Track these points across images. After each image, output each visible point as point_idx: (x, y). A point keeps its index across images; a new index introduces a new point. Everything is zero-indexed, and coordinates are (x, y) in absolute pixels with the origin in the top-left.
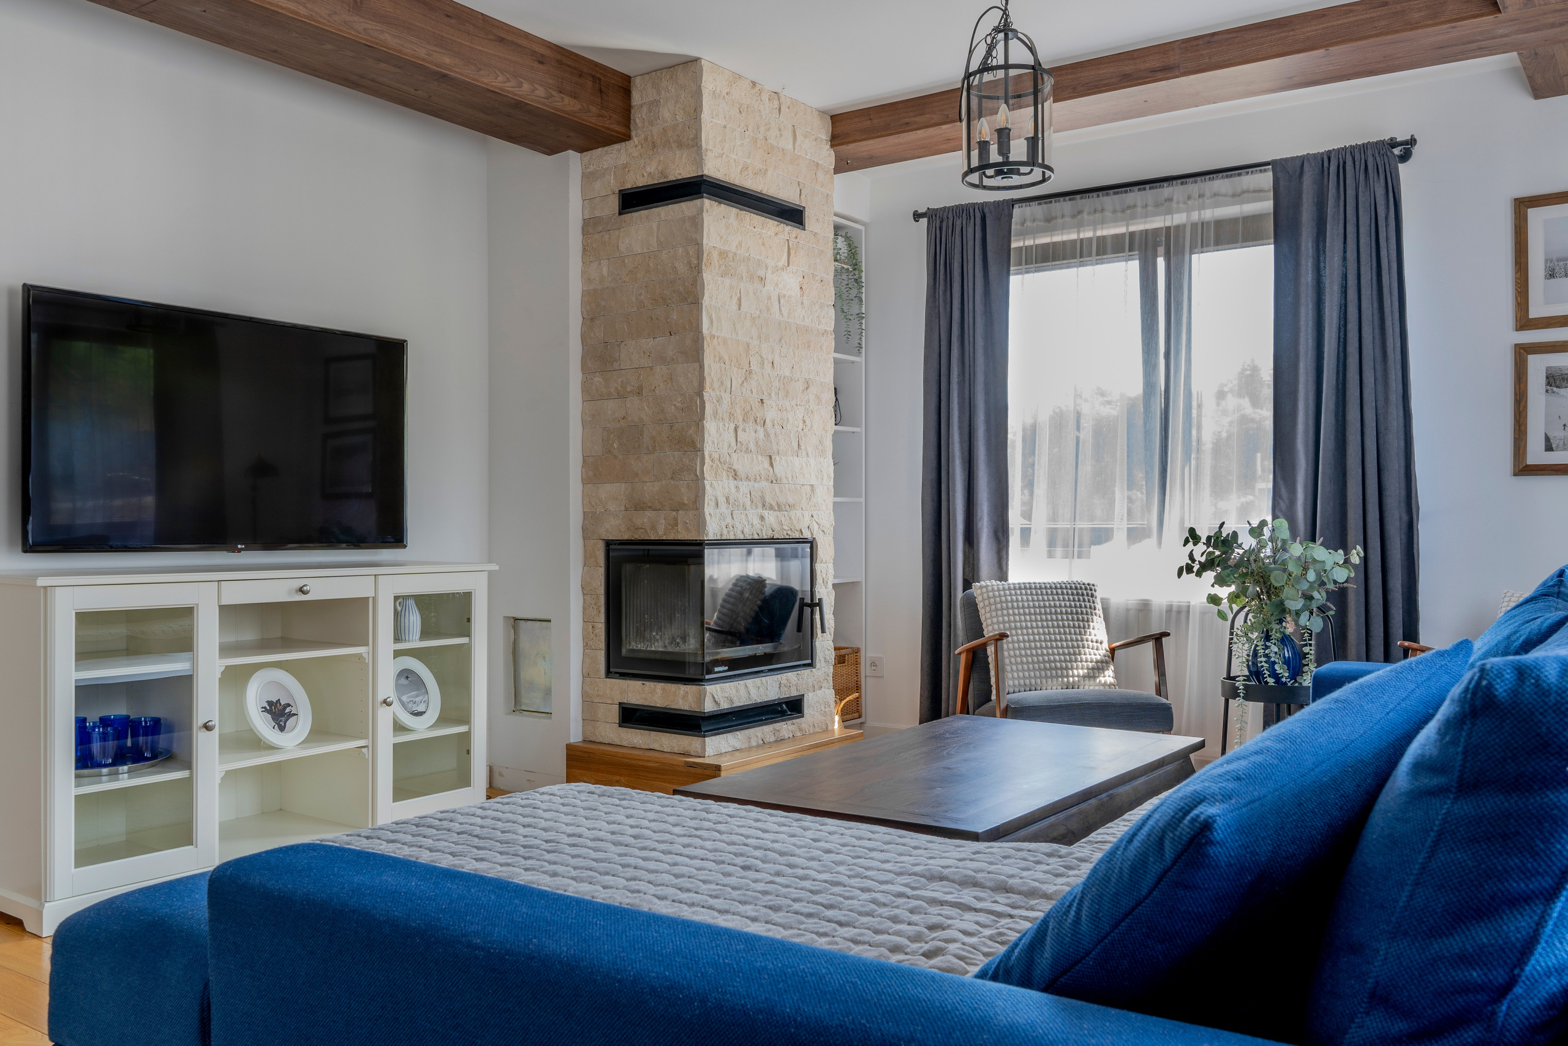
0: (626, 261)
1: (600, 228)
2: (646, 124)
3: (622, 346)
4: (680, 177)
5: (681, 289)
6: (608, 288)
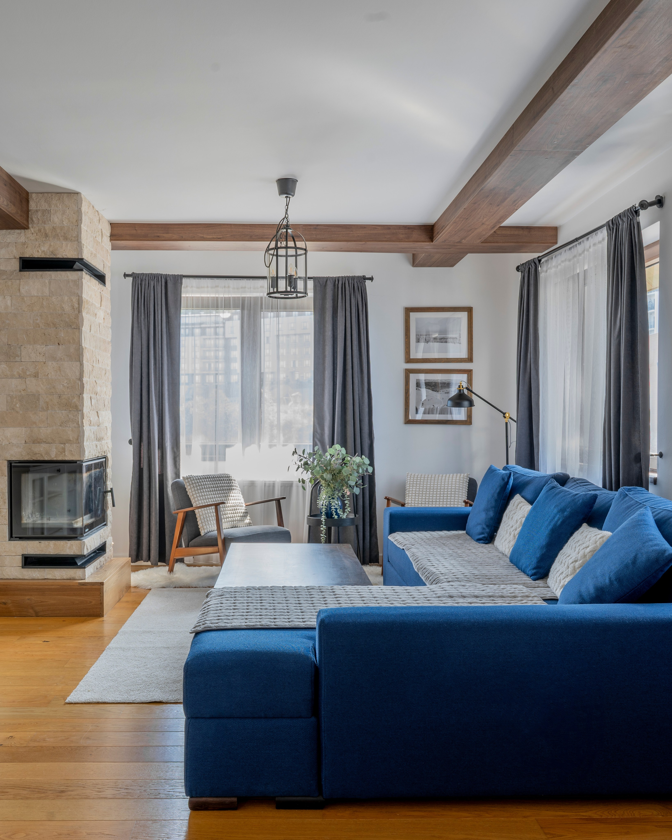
0: (25, 299)
1: (5, 277)
2: (40, 222)
3: (22, 348)
4: (65, 257)
5: (67, 320)
6: (10, 313)
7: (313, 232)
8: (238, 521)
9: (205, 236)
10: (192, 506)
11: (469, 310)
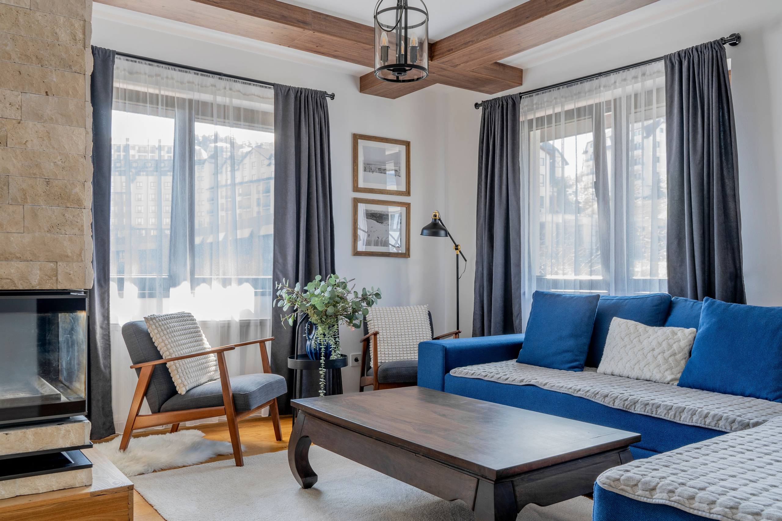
8: (213, 371)
10: (161, 357)
11: (407, 144)
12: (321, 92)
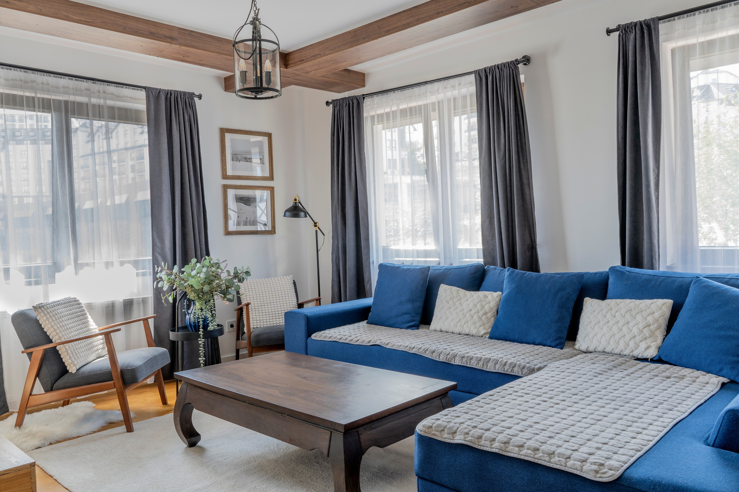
7: (188, 38)
8: (101, 349)
9: (70, 16)
10: (51, 341)
11: (269, 136)
12: (189, 93)
